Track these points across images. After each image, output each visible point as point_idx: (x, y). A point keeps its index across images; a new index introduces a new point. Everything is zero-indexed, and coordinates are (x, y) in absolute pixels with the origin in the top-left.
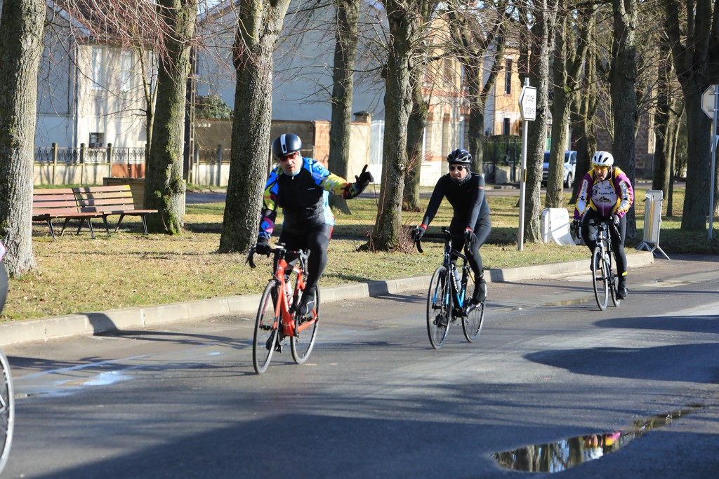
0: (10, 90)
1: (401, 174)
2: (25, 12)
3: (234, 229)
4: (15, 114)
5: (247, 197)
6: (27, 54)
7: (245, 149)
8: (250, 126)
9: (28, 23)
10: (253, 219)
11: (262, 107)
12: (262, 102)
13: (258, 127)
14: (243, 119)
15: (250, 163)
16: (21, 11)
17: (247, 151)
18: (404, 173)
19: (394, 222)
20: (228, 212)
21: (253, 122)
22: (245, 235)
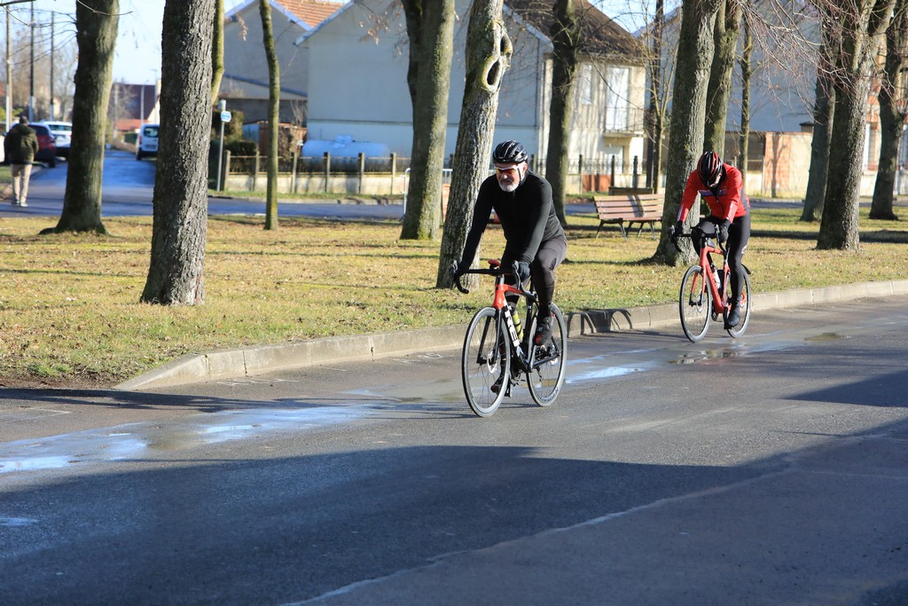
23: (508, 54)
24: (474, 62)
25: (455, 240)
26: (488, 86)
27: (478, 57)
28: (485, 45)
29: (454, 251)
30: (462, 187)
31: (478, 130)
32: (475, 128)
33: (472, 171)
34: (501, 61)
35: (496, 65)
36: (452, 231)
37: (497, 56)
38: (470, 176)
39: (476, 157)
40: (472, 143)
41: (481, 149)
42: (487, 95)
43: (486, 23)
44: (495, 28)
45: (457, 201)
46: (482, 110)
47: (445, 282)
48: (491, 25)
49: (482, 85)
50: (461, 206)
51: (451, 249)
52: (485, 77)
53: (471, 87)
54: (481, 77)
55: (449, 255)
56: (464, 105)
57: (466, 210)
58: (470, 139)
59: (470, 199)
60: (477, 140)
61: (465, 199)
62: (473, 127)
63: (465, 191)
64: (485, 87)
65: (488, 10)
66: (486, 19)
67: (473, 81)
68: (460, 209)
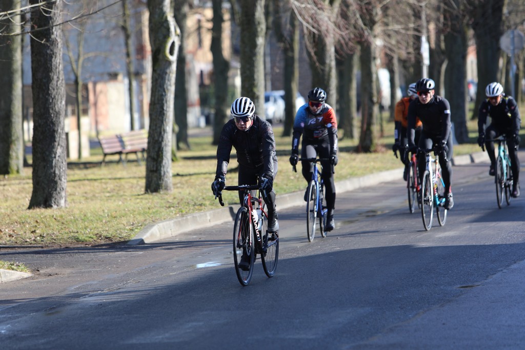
19: (372, 135)
23: (178, 36)
24: (157, 42)
25: (156, 160)
26: (170, 57)
27: (160, 38)
28: (164, 30)
30: (158, 125)
31: (165, 87)
34: (175, 41)
35: (173, 44)
36: (154, 155)
37: (173, 37)
38: (163, 118)
39: (165, 104)
40: (162, 95)
41: (168, 99)
42: (169, 63)
44: (168, 19)
45: (156, 135)
46: (167, 73)
47: (152, 189)
48: (166, 17)
49: (167, 57)
50: (159, 138)
51: (155, 167)
52: (168, 51)
53: (158, 59)
54: (164, 52)
55: (153, 171)
56: (154, 70)
57: (162, 141)
58: (160, 93)
59: (164, 132)
60: (165, 92)
61: (160, 133)
62: (162, 85)
63: (160, 127)
65: (162, 7)
66: (162, 14)
67: (159, 54)
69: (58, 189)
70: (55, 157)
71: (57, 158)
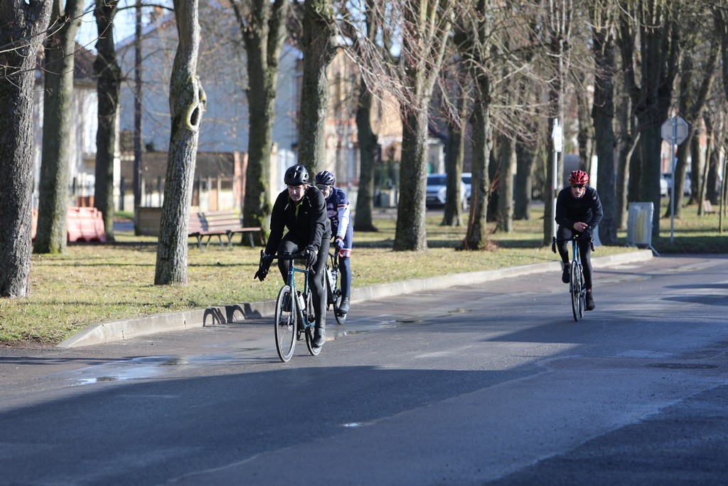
0: (310, 143)
1: (486, 195)
2: (319, 93)
3: (405, 234)
4: (314, 159)
5: (414, 211)
6: (321, 120)
7: (411, 178)
8: (414, 162)
9: (322, 100)
10: (418, 227)
11: (422, 149)
12: (422, 145)
13: (420, 163)
14: (410, 157)
15: (415, 188)
16: (317, 92)
17: (413, 179)
18: (488, 194)
19: (482, 229)
20: (400, 223)
21: (416, 160)
22: (413, 238)
23: (204, 102)
24: (178, 108)
25: (169, 247)
26: (192, 126)
27: (182, 104)
28: (186, 95)
29: (169, 255)
30: (173, 205)
31: (184, 161)
32: (182, 159)
33: (181, 193)
34: (199, 107)
35: (196, 110)
36: (166, 240)
37: (197, 104)
38: (179, 197)
39: (183, 181)
40: (180, 170)
41: (187, 176)
42: (191, 133)
43: (187, 77)
44: (193, 82)
45: (170, 217)
46: (187, 145)
47: (163, 280)
48: (191, 79)
49: (187, 126)
50: (173, 220)
51: (167, 254)
52: (189, 119)
53: (178, 128)
54: (185, 120)
55: (164, 259)
56: (172, 141)
57: (177, 224)
58: (178, 168)
59: (180, 215)
60: (184, 167)
61: (176, 215)
62: (180, 159)
63: (176, 208)
64: (189, 127)
65: (187, 67)
66: (186, 75)
67: (179, 123)
68: (173, 223)
69: (18, 275)
70: (17, 238)
71: (19, 239)
